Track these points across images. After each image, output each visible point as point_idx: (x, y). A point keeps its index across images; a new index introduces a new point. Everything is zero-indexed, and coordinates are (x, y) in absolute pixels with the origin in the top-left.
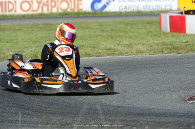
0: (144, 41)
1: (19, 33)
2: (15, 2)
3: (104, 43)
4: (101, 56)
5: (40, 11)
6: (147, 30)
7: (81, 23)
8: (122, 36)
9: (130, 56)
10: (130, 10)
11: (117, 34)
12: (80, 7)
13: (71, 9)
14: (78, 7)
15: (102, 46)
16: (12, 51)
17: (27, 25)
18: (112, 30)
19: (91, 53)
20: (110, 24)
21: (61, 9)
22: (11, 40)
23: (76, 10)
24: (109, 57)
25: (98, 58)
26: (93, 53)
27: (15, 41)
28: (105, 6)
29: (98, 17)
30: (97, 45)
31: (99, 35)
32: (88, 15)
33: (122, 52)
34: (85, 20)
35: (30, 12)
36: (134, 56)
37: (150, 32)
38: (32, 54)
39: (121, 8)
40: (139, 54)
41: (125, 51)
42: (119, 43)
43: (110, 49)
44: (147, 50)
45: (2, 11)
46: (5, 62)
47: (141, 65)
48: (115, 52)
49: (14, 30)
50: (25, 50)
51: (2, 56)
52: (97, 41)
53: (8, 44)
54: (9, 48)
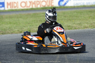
0: (88, 22)
1: (20, 19)
2: (18, 2)
3: (66, 23)
5: (31, 7)
6: (89, 16)
8: (76, 19)
9: (80, 30)
10: (79, 5)
12: (53, 4)
13: (48, 5)
14: (51, 4)
15: (65, 25)
16: (17, 29)
17: (25, 14)
18: (70, 16)
20: (69, 13)
21: (42, 6)
22: (16, 23)
23: (50, 6)
24: (69, 30)
27: (19, 23)
28: (66, 3)
29: (62, 9)
30: (62, 24)
31: (63, 19)
33: (76, 28)
35: (26, 8)
36: (82, 29)
37: (91, 16)
38: (27, 30)
39: (74, 4)
40: (85, 28)
41: (78, 27)
42: (74, 23)
43: (70, 26)
44: (89, 26)
45: (11, 7)
46: (13, 34)
47: (87, 34)
48: (72, 27)
49: (18, 17)
50: (24, 28)
51: (12, 31)
52: (62, 22)
53: (15, 25)
54: (15, 27)
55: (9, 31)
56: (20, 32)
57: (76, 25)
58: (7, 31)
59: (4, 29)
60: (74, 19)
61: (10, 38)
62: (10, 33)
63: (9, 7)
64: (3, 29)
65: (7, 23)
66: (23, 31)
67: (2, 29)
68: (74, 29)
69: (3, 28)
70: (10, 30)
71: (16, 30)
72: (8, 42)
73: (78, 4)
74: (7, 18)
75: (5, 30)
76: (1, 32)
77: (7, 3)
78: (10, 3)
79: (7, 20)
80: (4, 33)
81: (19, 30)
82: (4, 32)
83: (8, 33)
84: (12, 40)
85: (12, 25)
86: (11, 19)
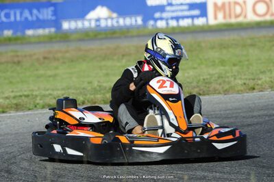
1: (251, 50)
2: (245, 2)
16: (241, 79)
17: (265, 37)
22: (240, 62)
27: (247, 63)
35: (268, 18)
38: (272, 82)
45: (225, 17)
46: (231, 96)
49: (244, 46)
50: (261, 76)
51: (226, 87)
53: (235, 68)
54: (236, 74)
55: (218, 87)
56: (249, 90)
58: (214, 85)
59: (204, 79)
61: (220, 106)
62: (222, 92)
63: (220, 15)
64: (202, 80)
65: (214, 64)
66: (258, 85)
67: (199, 81)
69: (202, 78)
70: (220, 84)
71: (240, 82)
72: (216, 117)
74: (212, 48)
75: (206, 83)
77: (215, 5)
78: (224, 5)
79: (214, 54)
80: (204, 92)
81: (247, 82)
82: (205, 89)
83: (216, 92)
84: (226, 111)
85: (227, 68)
86: (224, 51)
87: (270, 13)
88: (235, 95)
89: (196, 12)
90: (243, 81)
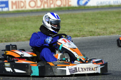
0: (115, 26)
1: (28, 23)
2: (25, 1)
3: (87, 28)
4: (85, 36)
5: (42, 7)
6: (117, 18)
7: (71, 15)
8: (99, 22)
9: (105, 36)
10: (104, 4)
11: (96, 21)
12: (70, 3)
13: (64, 5)
14: (68, 3)
15: (85, 30)
16: (24, 35)
17: (34, 17)
18: (92, 19)
19: (78, 35)
20: (91, 14)
21: (57, 5)
22: (24, 27)
23: (67, 6)
24: (91, 37)
25: (83, 38)
26: (80, 34)
27: (26, 28)
29: (82, 10)
30: (82, 29)
31: (83, 22)
32: (75, 9)
33: (100, 33)
34: (74, 12)
35: (35, 8)
36: (108, 36)
37: (119, 19)
39: (98, 3)
40: (112, 34)
41: (102, 33)
42: (98, 27)
43: (92, 31)
44: (117, 31)
45: (16, 8)
46: (20, 42)
47: (113, 42)
48: (95, 33)
49: (25, 20)
51: (18, 38)
52: (82, 26)
53: (21, 30)
54: (22, 33)
55: (14, 38)
56: (28, 40)
57: (100, 31)
58: (12, 38)
59: (8, 35)
60: (97, 22)
62: (16, 41)
63: (14, 7)
64: (7, 35)
65: (12, 28)
68: (97, 35)
69: (7, 34)
70: (15, 37)
71: (24, 36)
73: (102, 3)
74: (11, 21)
75: (9, 37)
76: (4, 40)
77: (12, 2)
78: (16, 2)
79: (12, 24)
80: (8, 41)
81: (27, 36)
85: (18, 30)
86: (17, 23)
87: (36, 6)
88: (22, 42)
89: (4, 5)
90: (25, 36)
